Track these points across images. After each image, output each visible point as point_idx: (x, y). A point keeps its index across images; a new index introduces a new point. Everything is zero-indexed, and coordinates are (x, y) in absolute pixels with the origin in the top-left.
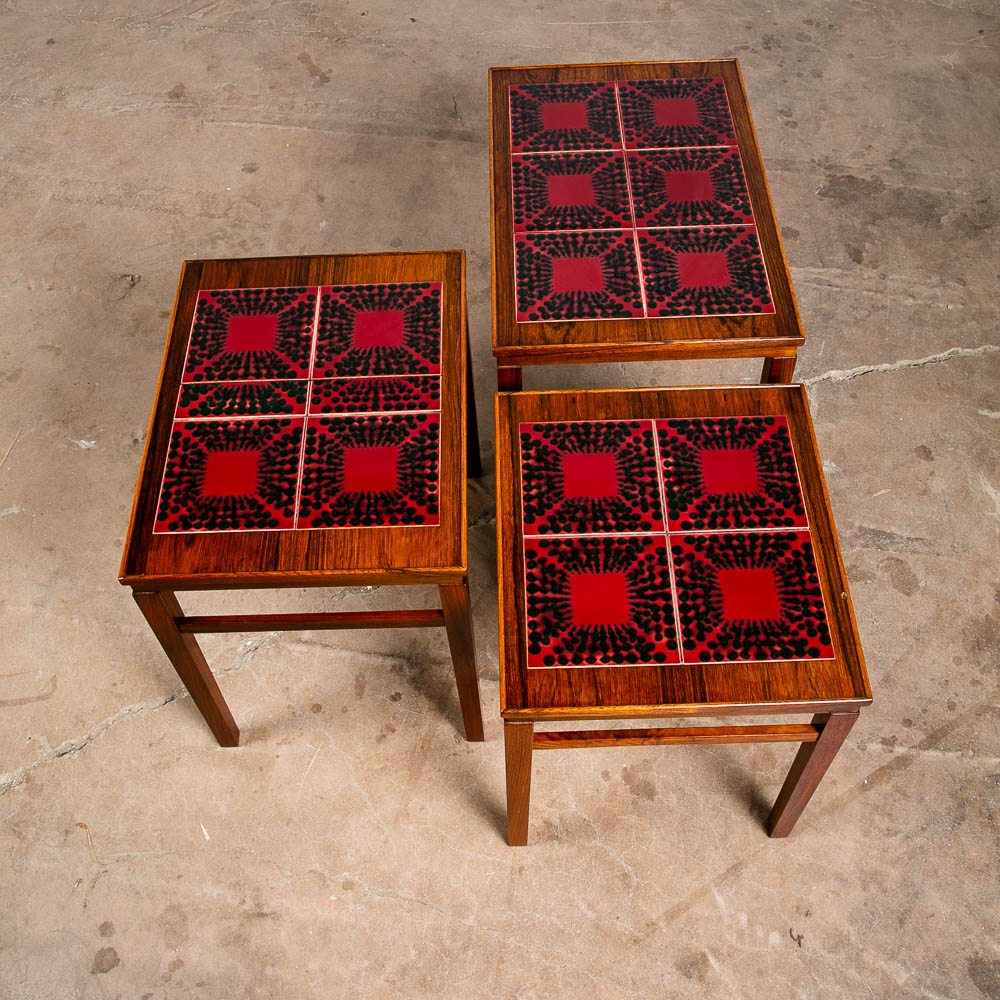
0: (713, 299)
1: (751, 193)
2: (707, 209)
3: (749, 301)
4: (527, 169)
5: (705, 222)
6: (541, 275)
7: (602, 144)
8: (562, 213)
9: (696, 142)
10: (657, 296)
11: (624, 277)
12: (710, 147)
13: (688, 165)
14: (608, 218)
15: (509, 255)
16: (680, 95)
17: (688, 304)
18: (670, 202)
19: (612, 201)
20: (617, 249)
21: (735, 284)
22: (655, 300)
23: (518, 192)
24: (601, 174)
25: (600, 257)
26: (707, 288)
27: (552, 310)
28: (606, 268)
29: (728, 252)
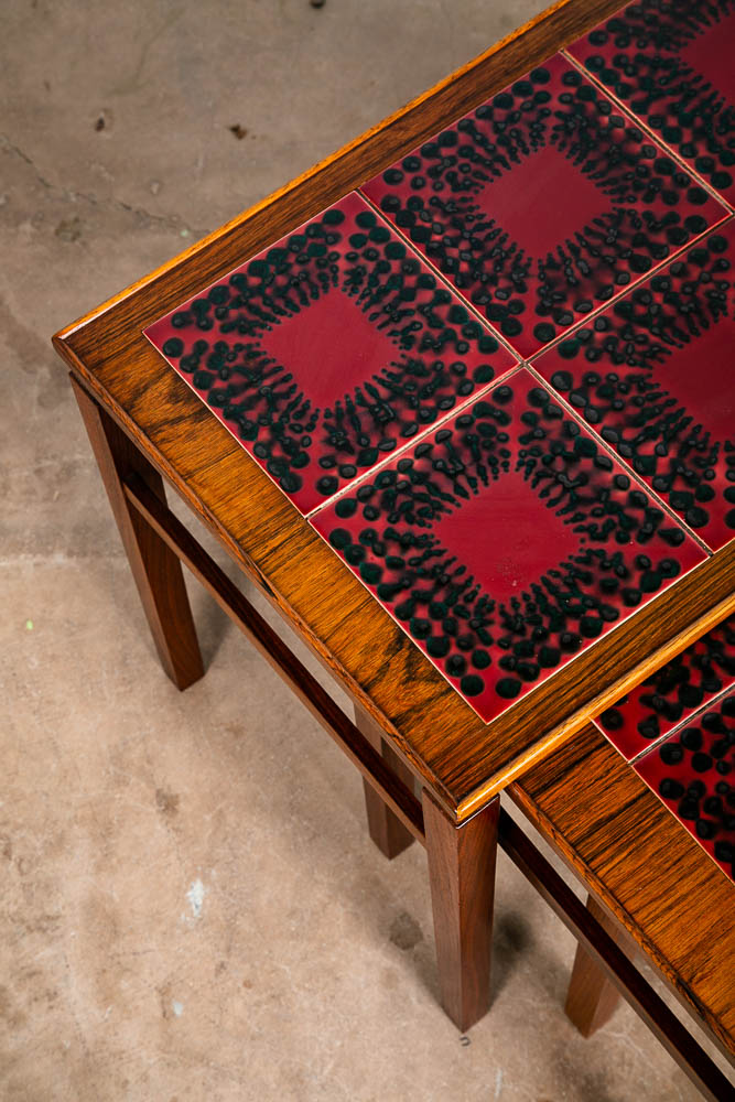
0: (440, 597)
2: (685, 449)
3: (482, 662)
4: (543, 98)
5: (646, 469)
6: (283, 297)
7: (720, 168)
8: (470, 226)
10: (375, 501)
11: (381, 425)
14: (519, 306)
15: (295, 218)
17: (394, 564)
18: (650, 376)
19: (568, 282)
20: (447, 368)
21: (510, 610)
22: (361, 506)
23: (468, 128)
24: (628, 219)
25: (403, 356)
26: (461, 571)
27: (212, 363)
28: (381, 382)
29: (590, 552)
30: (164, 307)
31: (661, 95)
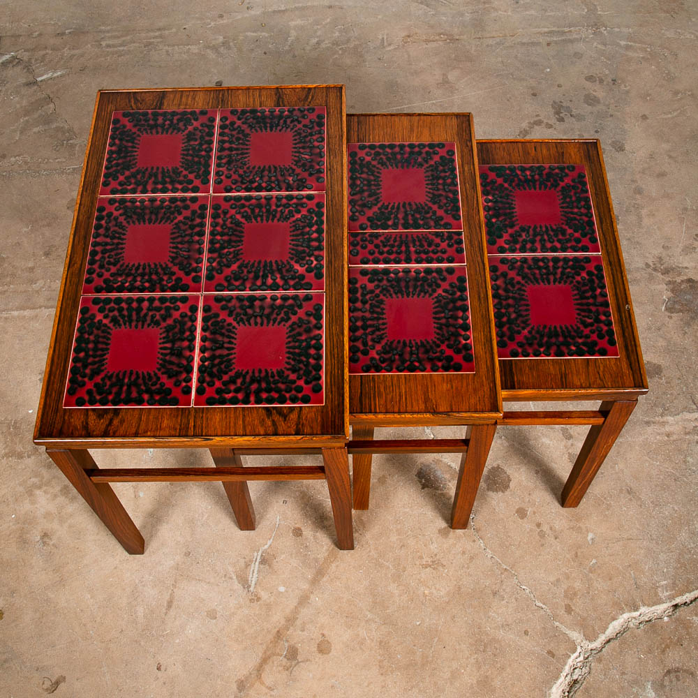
0: (264, 385)
1: (328, 251)
2: (280, 271)
3: (299, 390)
4: (110, 215)
5: (275, 287)
6: (98, 350)
7: (190, 186)
8: (133, 272)
9: (284, 186)
10: (208, 379)
11: (179, 354)
12: (297, 193)
13: (271, 214)
14: (179, 279)
15: (72, 323)
16: (279, 128)
17: (237, 391)
18: (244, 261)
19: (186, 258)
20: (179, 319)
21: (288, 366)
22: (205, 385)
23: (95, 244)
24: (181, 224)
25: (161, 328)
26: (260, 371)
27: (100, 394)
28: (163, 343)
29: (291, 326)
30: (61, 393)
31: (147, 182)
